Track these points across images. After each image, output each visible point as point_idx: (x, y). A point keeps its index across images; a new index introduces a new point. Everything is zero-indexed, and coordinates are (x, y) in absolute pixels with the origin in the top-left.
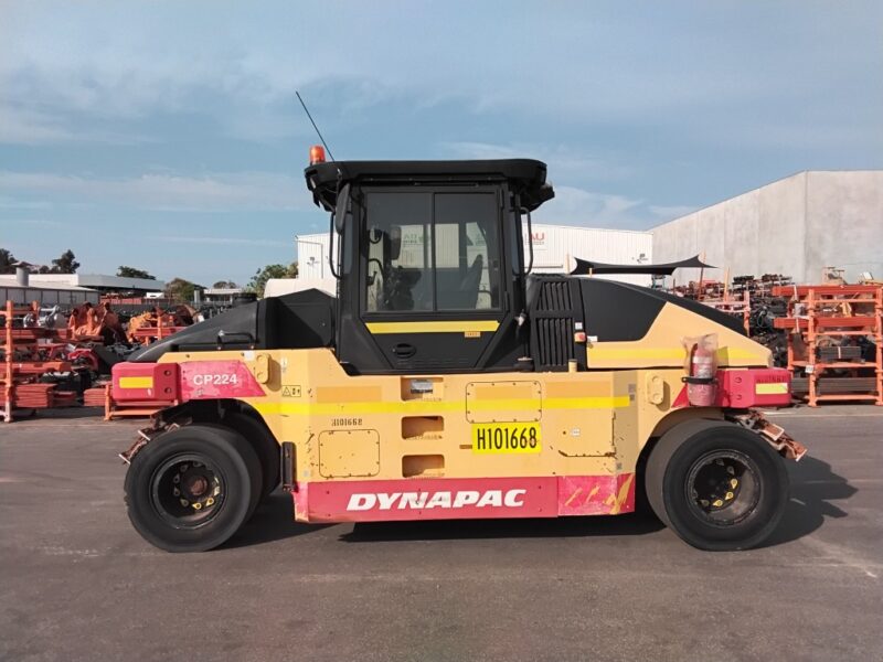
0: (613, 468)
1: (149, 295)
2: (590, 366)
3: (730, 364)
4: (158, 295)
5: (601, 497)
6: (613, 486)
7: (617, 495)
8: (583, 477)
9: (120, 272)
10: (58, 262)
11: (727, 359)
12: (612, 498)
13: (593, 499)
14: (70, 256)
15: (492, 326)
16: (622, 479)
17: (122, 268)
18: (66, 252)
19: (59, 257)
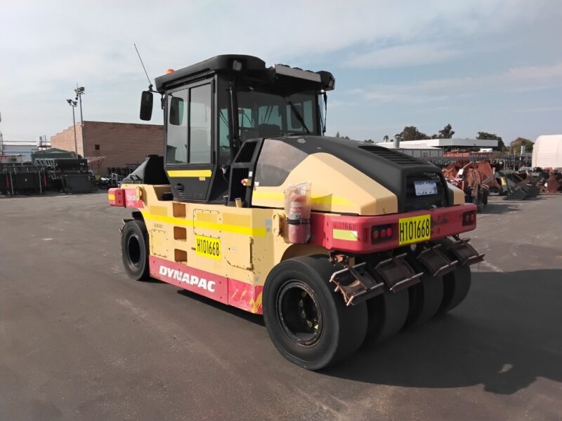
0: (252, 279)
1: (482, 150)
2: (253, 204)
3: (332, 210)
4: (488, 150)
5: (247, 298)
6: (252, 292)
7: (255, 300)
8: (239, 282)
9: (478, 136)
10: (442, 132)
11: (330, 205)
12: (252, 301)
13: (243, 298)
14: (449, 127)
15: (208, 173)
16: (257, 289)
17: (479, 133)
18: (447, 125)
19: (443, 129)
